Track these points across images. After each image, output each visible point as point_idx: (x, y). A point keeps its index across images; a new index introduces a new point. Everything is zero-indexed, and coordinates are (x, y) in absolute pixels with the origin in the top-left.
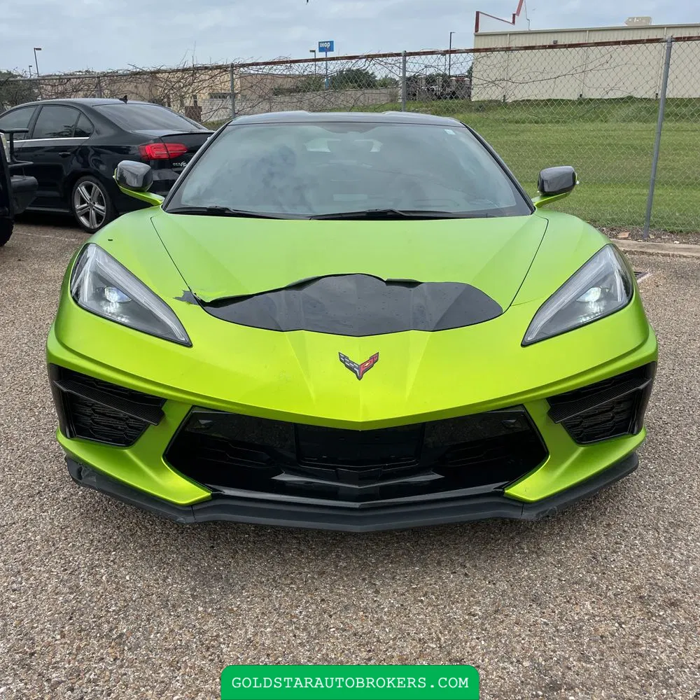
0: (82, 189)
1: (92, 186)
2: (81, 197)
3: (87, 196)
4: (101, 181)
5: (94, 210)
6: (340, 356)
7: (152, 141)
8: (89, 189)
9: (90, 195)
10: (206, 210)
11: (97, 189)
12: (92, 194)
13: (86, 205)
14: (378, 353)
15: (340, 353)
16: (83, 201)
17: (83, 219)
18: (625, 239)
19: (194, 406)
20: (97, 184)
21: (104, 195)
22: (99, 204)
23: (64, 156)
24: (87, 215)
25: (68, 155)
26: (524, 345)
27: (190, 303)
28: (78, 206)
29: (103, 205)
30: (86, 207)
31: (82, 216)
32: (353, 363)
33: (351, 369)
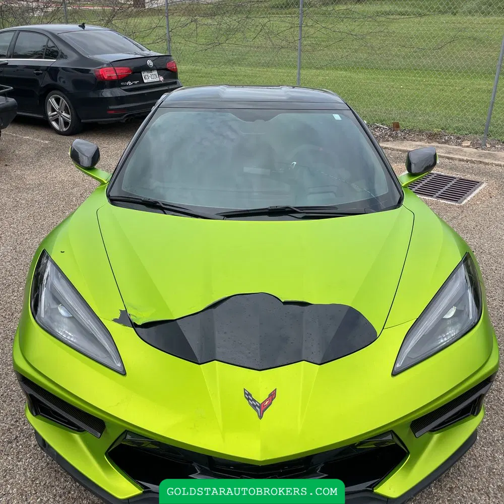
0: (52, 101)
1: (60, 99)
2: (52, 107)
3: (56, 106)
4: (66, 95)
5: (62, 117)
6: (245, 393)
7: (105, 65)
8: (58, 100)
9: (58, 104)
10: (141, 201)
11: (63, 101)
12: (60, 105)
13: (56, 113)
14: (276, 390)
15: (245, 389)
16: (53, 110)
17: (54, 123)
18: (468, 147)
19: (126, 432)
20: (64, 98)
21: (70, 107)
22: (66, 113)
23: (38, 74)
24: (57, 121)
25: (40, 73)
26: (394, 374)
27: (125, 325)
28: (50, 113)
29: (69, 114)
30: (56, 114)
31: (53, 121)
32: (255, 401)
33: (254, 406)
